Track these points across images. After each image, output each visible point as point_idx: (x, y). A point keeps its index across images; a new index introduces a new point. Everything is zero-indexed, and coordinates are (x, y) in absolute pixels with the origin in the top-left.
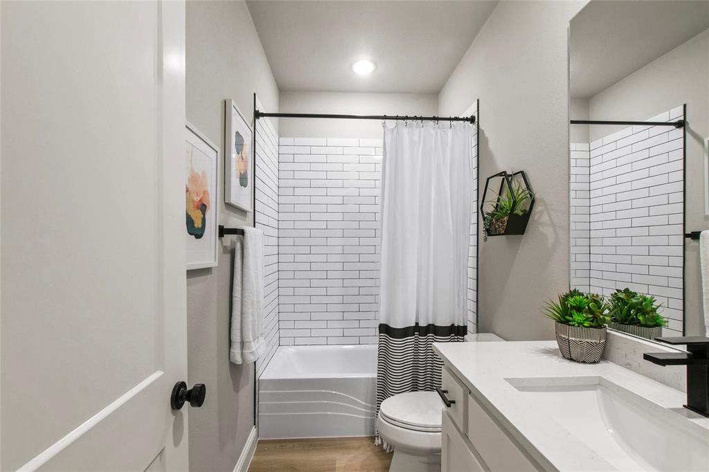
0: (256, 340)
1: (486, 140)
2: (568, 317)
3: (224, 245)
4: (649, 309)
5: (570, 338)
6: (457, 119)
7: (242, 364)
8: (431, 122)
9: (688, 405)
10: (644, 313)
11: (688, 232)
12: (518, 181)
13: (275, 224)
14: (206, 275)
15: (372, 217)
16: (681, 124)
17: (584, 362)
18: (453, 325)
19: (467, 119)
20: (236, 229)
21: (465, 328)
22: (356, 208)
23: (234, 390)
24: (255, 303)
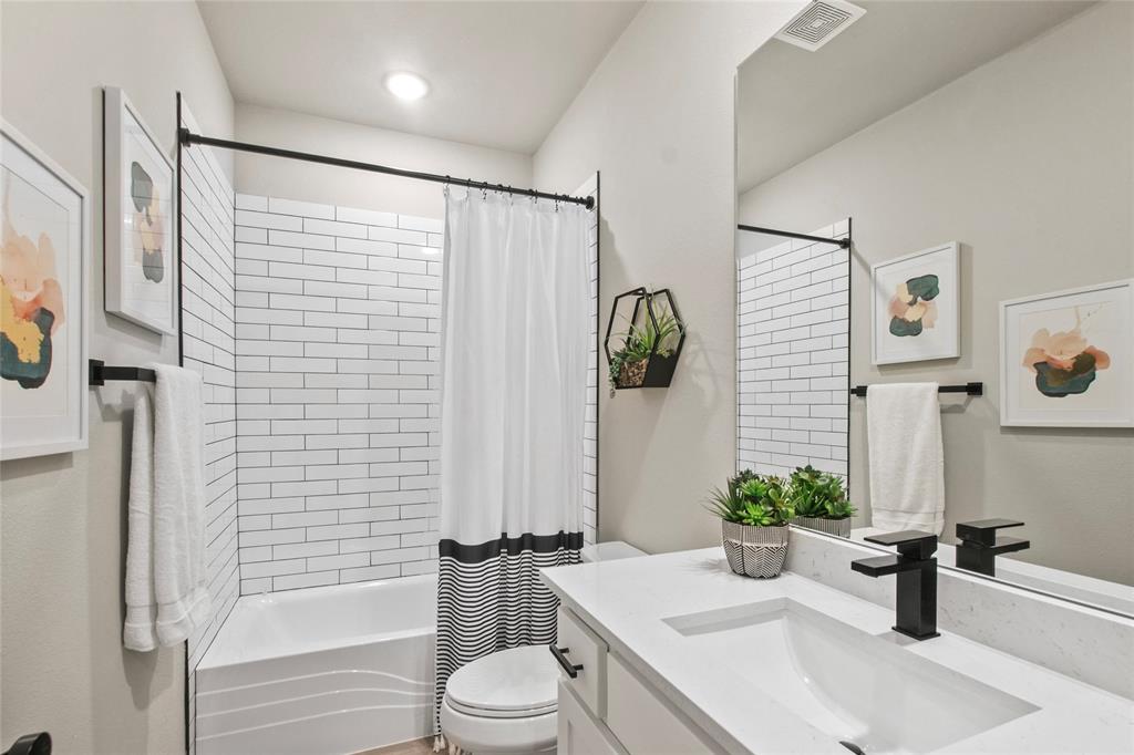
0: (188, 597)
1: (612, 237)
2: (740, 513)
3: (105, 402)
4: (837, 493)
5: (745, 544)
6: (566, 198)
7: (154, 652)
8: (527, 199)
9: (898, 627)
10: (832, 500)
11: (854, 387)
12: (660, 305)
13: (229, 362)
14: (60, 468)
15: (422, 354)
16: (846, 244)
17: (762, 577)
18: (561, 532)
19: (581, 201)
20: (136, 369)
21: (580, 536)
22: (392, 338)
23: (136, 704)
24: (186, 523)
